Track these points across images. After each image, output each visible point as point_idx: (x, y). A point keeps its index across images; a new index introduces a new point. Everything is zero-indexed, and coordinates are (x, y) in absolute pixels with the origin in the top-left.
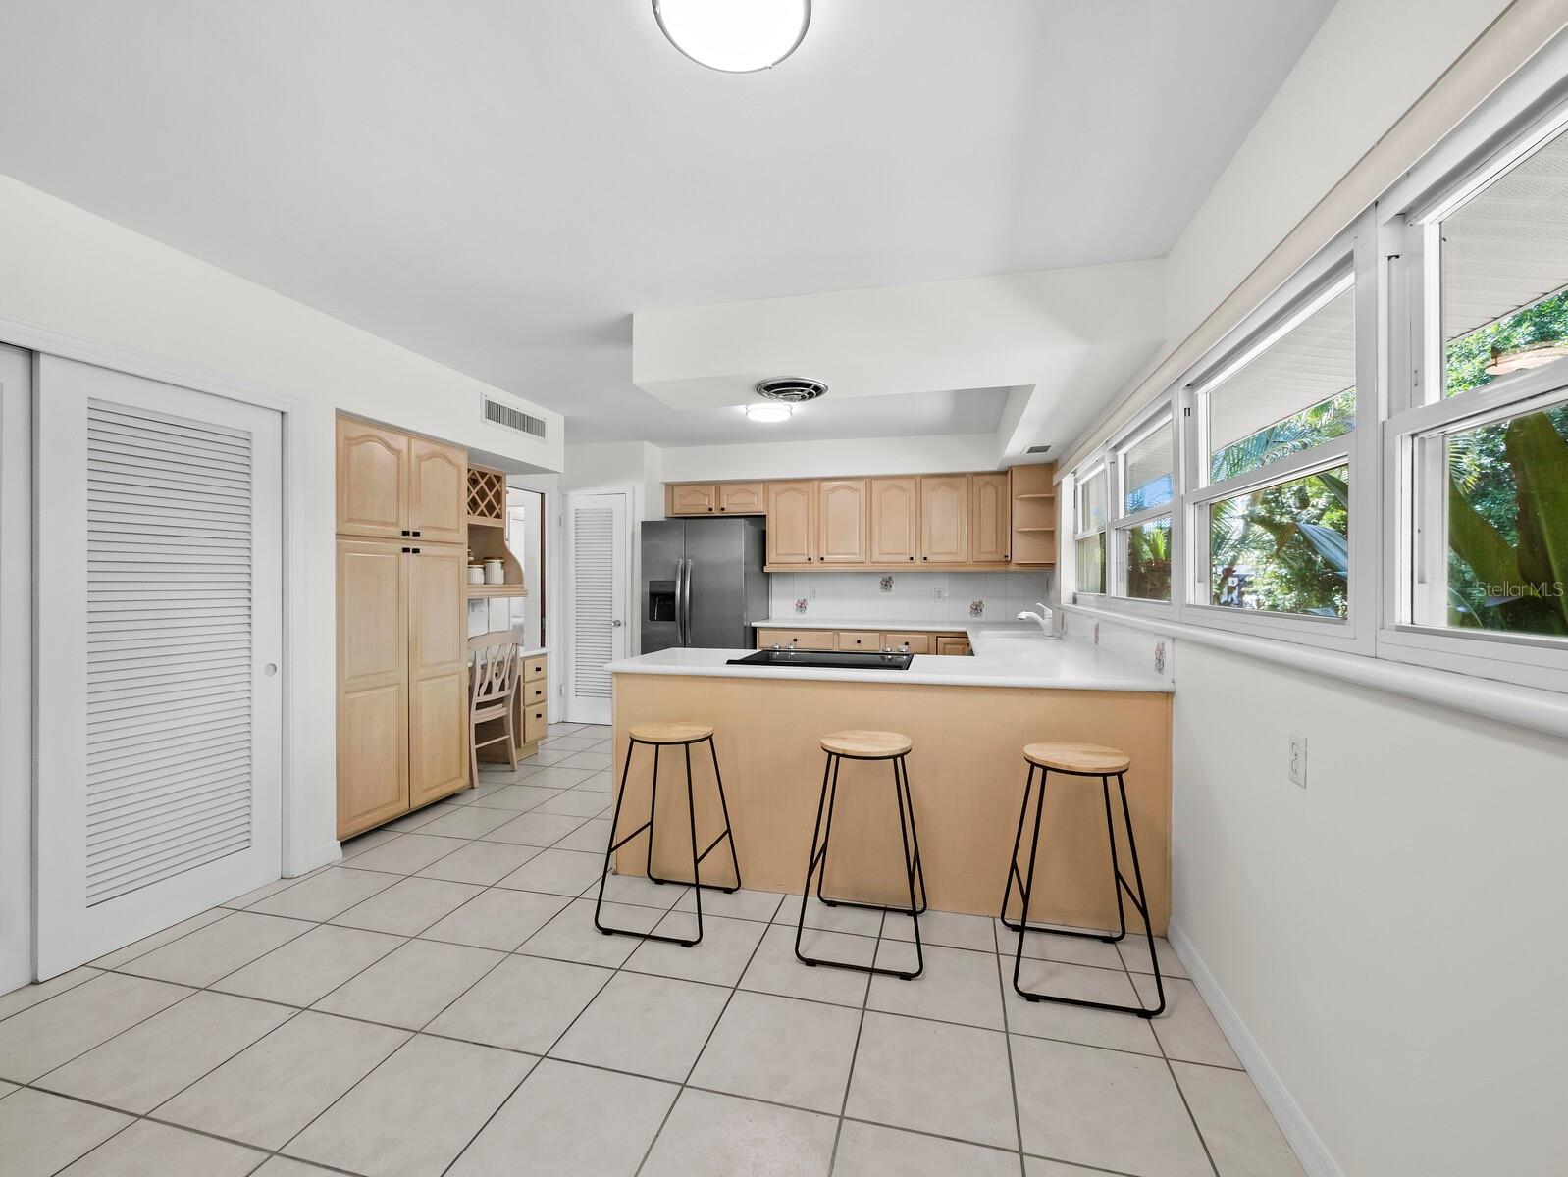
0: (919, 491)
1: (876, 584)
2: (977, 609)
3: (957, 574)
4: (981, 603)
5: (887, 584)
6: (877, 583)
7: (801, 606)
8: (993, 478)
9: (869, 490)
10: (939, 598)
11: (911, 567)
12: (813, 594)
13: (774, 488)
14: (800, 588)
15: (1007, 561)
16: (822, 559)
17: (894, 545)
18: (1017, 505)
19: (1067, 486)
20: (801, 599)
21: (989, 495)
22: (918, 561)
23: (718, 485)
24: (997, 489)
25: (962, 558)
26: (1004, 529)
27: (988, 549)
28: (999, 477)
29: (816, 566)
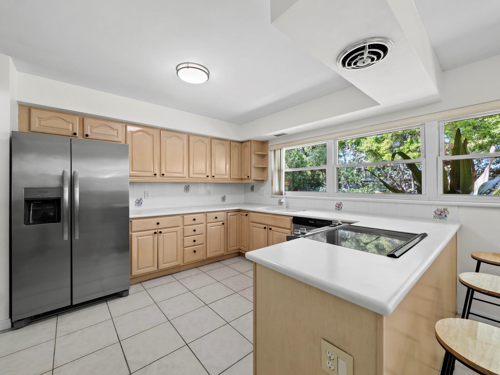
0: (210, 145)
1: (182, 188)
2: (224, 199)
4: (225, 196)
5: (187, 188)
8: (237, 144)
9: (188, 140)
10: (210, 195)
12: (146, 195)
16: (163, 175)
18: (253, 156)
20: (139, 198)
24: (238, 148)
27: (235, 174)
28: (239, 144)
29: (158, 178)
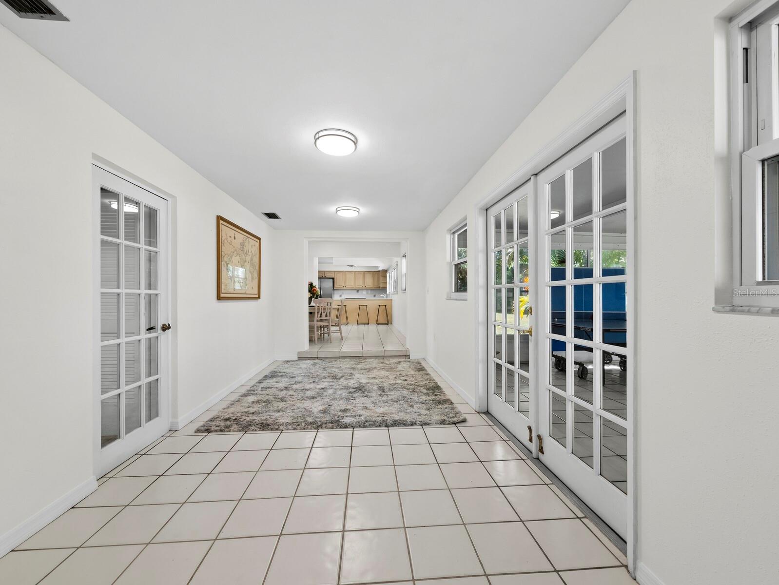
0: (364, 274)
2: (375, 296)
3: (371, 289)
5: (358, 291)
6: (356, 291)
7: (341, 296)
8: (377, 272)
9: (355, 274)
11: (362, 288)
12: (343, 294)
13: (336, 273)
14: (340, 292)
15: (380, 287)
16: (345, 286)
17: (359, 284)
18: (381, 278)
19: (388, 274)
21: (376, 275)
22: (364, 287)
23: (324, 271)
24: (378, 274)
25: (372, 286)
26: (379, 281)
27: (376, 285)
29: (345, 288)
